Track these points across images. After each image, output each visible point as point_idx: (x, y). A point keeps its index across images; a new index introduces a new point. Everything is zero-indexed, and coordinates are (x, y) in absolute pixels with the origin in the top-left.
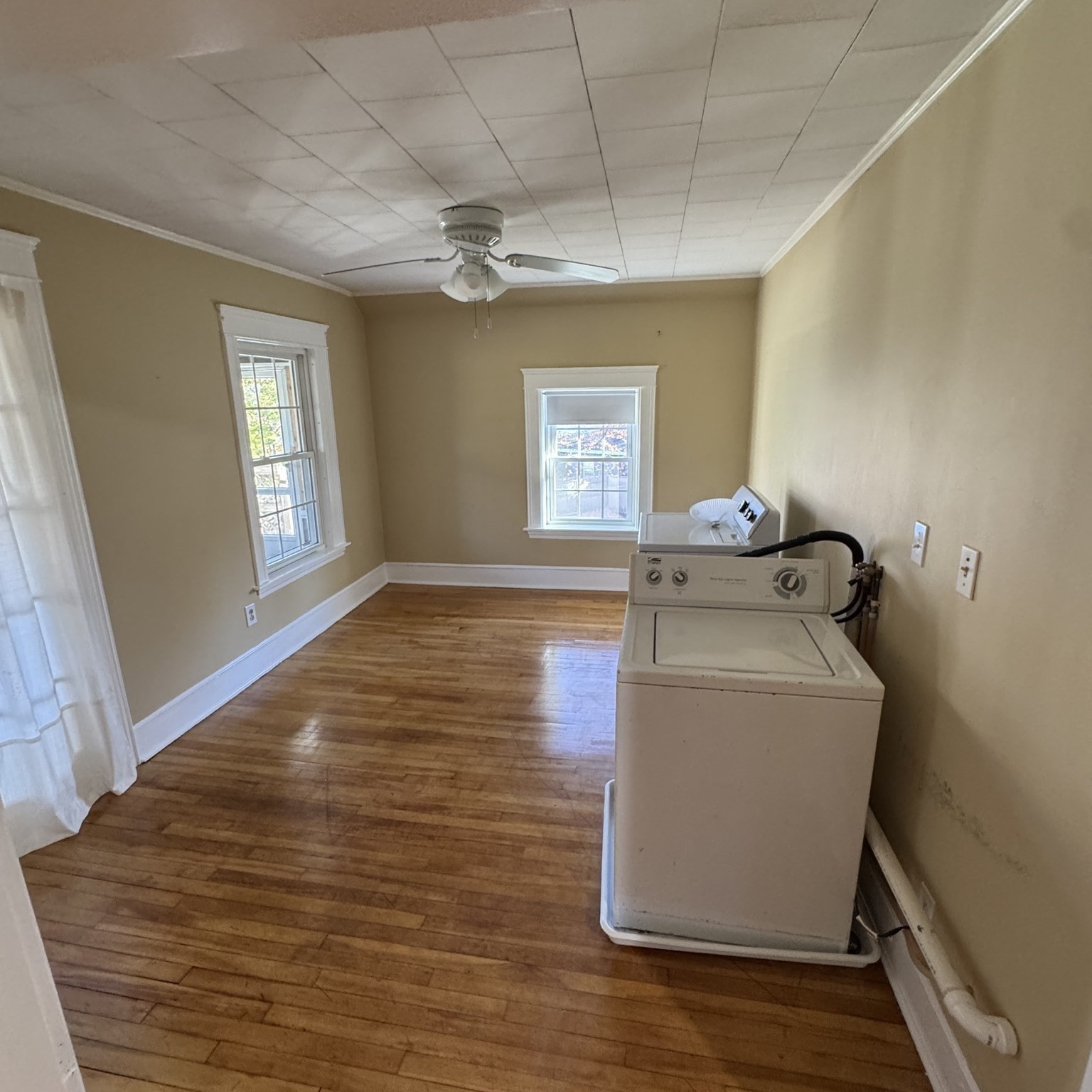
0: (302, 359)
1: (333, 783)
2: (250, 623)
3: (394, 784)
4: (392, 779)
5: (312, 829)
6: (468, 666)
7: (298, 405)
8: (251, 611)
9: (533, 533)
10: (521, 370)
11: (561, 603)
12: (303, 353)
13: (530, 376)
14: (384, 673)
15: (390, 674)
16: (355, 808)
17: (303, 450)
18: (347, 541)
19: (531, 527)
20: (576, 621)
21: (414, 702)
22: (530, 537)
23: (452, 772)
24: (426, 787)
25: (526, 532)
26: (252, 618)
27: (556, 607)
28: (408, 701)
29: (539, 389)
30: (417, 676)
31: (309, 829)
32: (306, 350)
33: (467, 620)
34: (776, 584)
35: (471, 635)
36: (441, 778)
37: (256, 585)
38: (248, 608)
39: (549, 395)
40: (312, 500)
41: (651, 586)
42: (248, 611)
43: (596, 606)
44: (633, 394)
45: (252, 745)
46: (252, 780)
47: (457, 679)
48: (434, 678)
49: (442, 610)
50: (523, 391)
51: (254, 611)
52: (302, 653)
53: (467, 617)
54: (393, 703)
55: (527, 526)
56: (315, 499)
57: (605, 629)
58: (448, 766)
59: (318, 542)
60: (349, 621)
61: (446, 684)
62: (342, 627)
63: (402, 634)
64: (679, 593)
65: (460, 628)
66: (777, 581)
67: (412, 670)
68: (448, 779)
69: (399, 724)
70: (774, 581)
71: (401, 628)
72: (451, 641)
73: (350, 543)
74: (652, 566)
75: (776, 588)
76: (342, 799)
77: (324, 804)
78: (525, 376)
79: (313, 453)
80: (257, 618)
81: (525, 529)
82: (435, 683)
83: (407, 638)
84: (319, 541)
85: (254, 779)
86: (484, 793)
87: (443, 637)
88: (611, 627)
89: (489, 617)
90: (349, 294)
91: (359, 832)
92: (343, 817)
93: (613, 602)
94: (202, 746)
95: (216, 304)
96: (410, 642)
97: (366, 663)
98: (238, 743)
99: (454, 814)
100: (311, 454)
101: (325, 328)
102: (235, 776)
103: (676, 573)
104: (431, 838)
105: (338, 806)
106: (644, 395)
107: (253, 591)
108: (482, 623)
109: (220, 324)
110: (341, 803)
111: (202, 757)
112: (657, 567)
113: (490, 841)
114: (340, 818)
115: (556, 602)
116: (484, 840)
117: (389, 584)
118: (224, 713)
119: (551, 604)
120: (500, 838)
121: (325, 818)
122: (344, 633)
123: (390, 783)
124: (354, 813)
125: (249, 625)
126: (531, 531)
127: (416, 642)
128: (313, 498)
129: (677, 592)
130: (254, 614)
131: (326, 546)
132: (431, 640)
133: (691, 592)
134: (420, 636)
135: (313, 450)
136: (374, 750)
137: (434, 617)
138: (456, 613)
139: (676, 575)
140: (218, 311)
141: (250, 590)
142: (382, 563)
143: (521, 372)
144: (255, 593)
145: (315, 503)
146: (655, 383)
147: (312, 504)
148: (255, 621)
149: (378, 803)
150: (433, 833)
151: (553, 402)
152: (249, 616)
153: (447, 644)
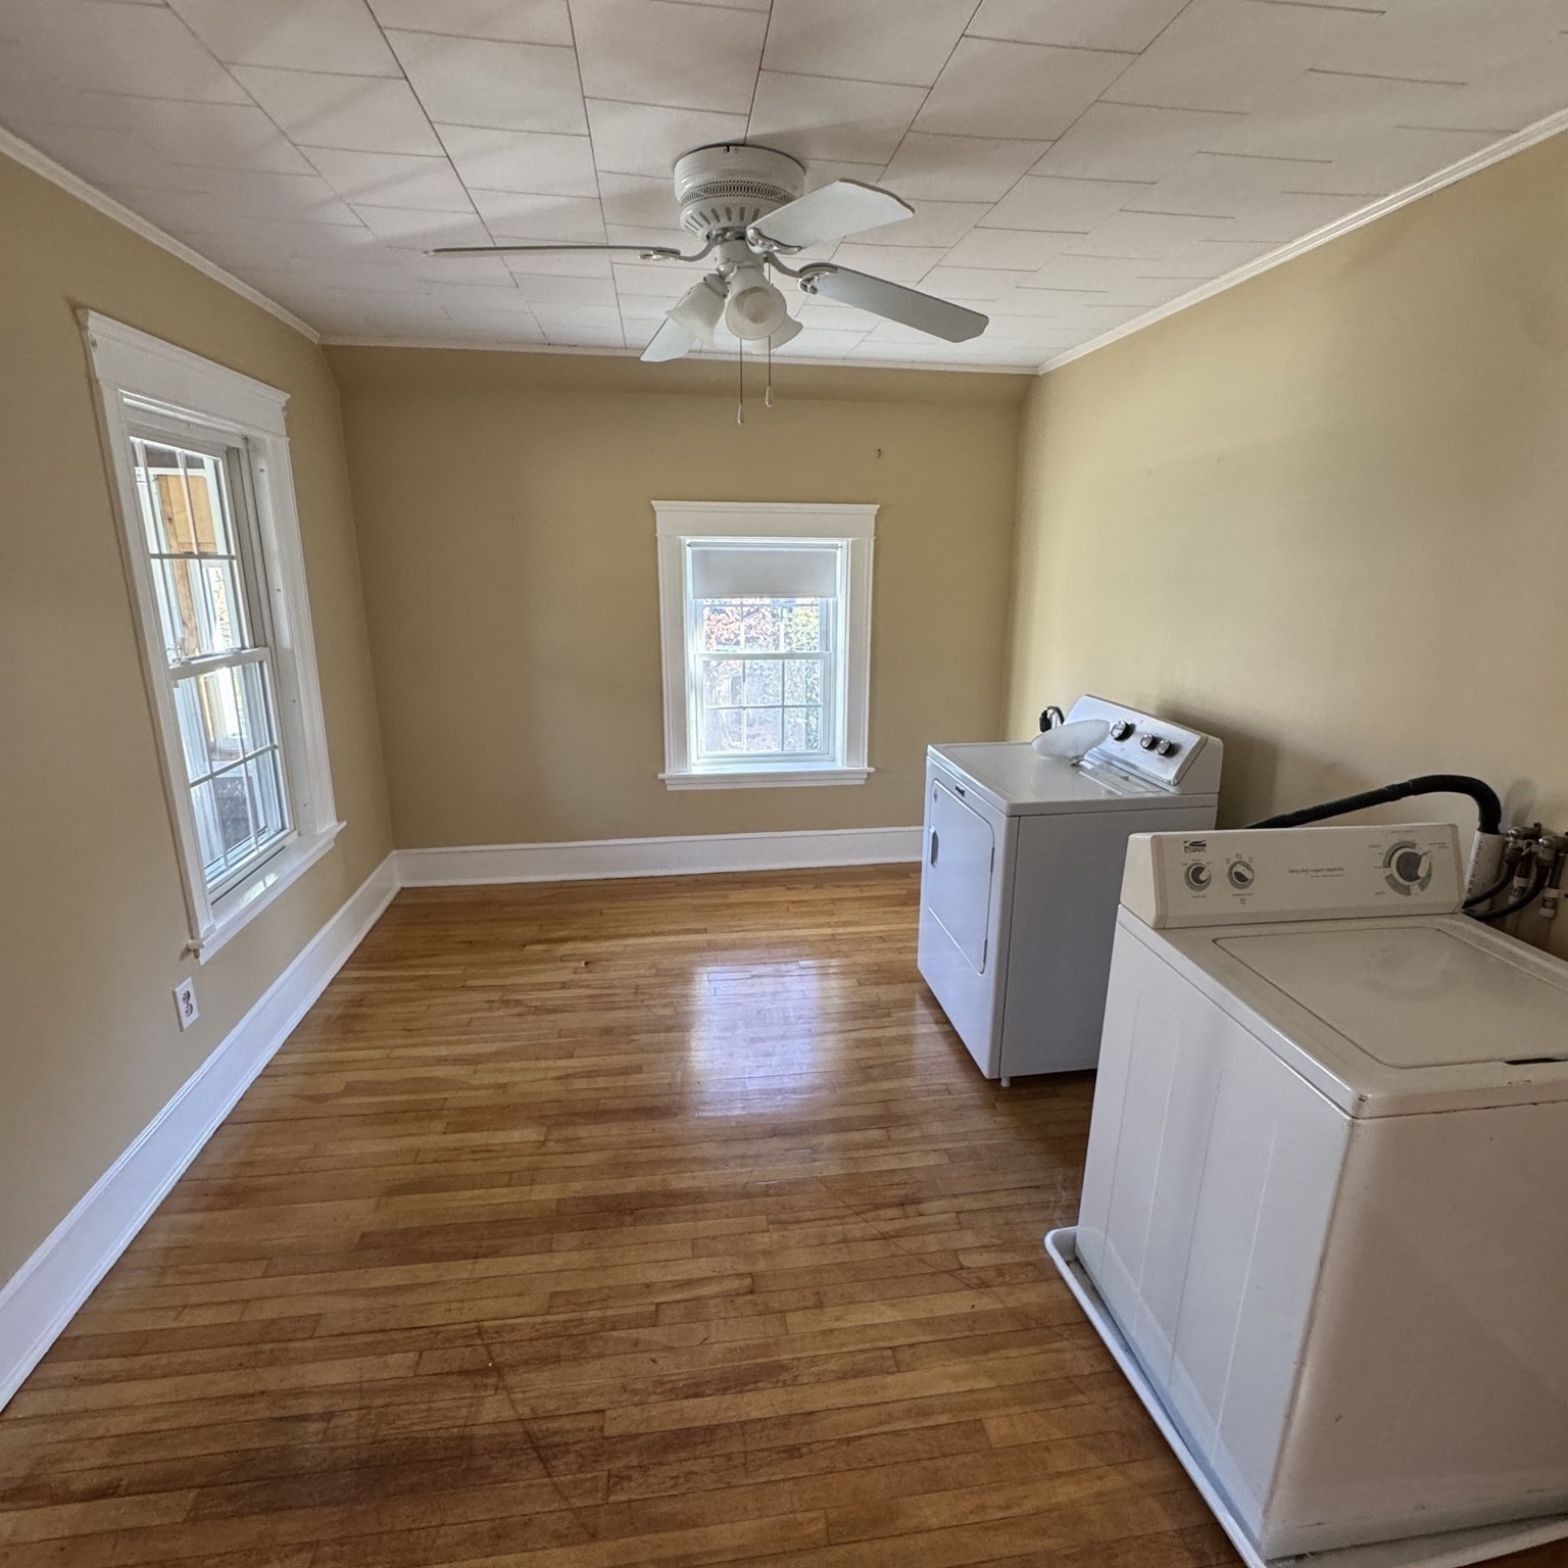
0: (236, 459)
1: (513, 1367)
2: (187, 1021)
3: (644, 1334)
4: (637, 1322)
5: (527, 1509)
6: (642, 1038)
7: (233, 553)
8: (188, 996)
9: (674, 782)
10: (653, 502)
11: (736, 896)
12: (239, 444)
13: (667, 513)
14: (487, 1076)
15: (502, 1079)
16: (591, 1421)
17: (247, 644)
18: (339, 820)
19: (671, 771)
20: (778, 927)
21: (583, 1131)
22: (669, 788)
23: (740, 1275)
24: (713, 1324)
25: (663, 780)
26: (190, 1009)
27: (730, 906)
28: (568, 1132)
29: (682, 537)
30: (557, 1074)
31: (517, 1510)
32: (246, 439)
33: (591, 945)
34: (1388, 872)
35: (612, 975)
36: (730, 1297)
37: (192, 938)
38: (180, 991)
39: (694, 549)
40: (269, 745)
41: (1195, 893)
42: (180, 997)
43: (794, 896)
44: (834, 550)
45: (269, 1311)
46: (312, 1410)
47: (639, 1069)
48: (591, 1074)
49: (531, 931)
50: (656, 538)
51: (192, 995)
52: (287, 1059)
53: (585, 939)
54: (543, 1143)
55: (664, 772)
56: (276, 743)
57: (833, 935)
58: (726, 1264)
59: (283, 828)
60: (356, 974)
61: (620, 1081)
62: (345, 988)
63: (484, 988)
64: (1243, 901)
65: (586, 963)
66: (1389, 865)
67: (543, 1064)
68: (744, 1295)
69: (577, 1188)
70: (1385, 867)
71: (474, 977)
72: (586, 992)
73: (344, 824)
74: (1192, 858)
75: (1389, 878)
76: (552, 1405)
77: (517, 1428)
78: (658, 513)
79: (267, 649)
80: (199, 1009)
81: (660, 776)
82: (601, 1082)
83: (495, 996)
84: (287, 825)
85: (315, 1406)
86: (831, 1311)
87: (564, 986)
88: (840, 930)
89: (628, 936)
90: (315, 337)
91: (633, 1484)
92: (580, 1455)
93: (817, 887)
94: (137, 1344)
95: (77, 309)
96: (506, 1003)
97: (441, 1061)
98: (227, 1315)
99: (805, 1379)
100: (264, 652)
101: (283, 398)
102: (261, 1409)
103: (1233, 866)
104: (793, 1452)
105: (555, 1425)
106: (855, 552)
107: (188, 950)
108: (621, 949)
109: (87, 356)
110: (554, 1417)
111: (148, 1375)
112: (1201, 857)
113: (909, 1425)
114: (572, 1457)
115: (727, 896)
116: (898, 1426)
117: (403, 889)
118: (160, 1240)
119: (720, 901)
120: (925, 1413)
121: (537, 1468)
122: (359, 1002)
123: (633, 1334)
124: (597, 1435)
125: (185, 1026)
126: (670, 779)
127: (518, 1003)
128: (271, 740)
129: (1238, 899)
130: (192, 1001)
131: (300, 835)
132: (543, 994)
133: (1263, 897)
134: (517, 988)
135: (266, 646)
136: (558, 1261)
137: (524, 946)
138: (564, 934)
139: (1235, 869)
140: (82, 327)
141: (183, 948)
142: (387, 854)
143: (652, 507)
144: (192, 954)
145: (277, 752)
146: (873, 533)
147: (270, 752)
148: (195, 1014)
149: (635, 1392)
150: (791, 1438)
151: (704, 558)
152: (183, 1007)
153: (579, 997)
